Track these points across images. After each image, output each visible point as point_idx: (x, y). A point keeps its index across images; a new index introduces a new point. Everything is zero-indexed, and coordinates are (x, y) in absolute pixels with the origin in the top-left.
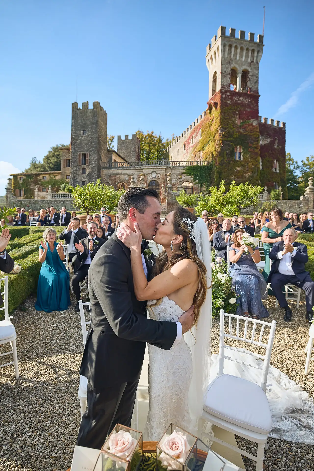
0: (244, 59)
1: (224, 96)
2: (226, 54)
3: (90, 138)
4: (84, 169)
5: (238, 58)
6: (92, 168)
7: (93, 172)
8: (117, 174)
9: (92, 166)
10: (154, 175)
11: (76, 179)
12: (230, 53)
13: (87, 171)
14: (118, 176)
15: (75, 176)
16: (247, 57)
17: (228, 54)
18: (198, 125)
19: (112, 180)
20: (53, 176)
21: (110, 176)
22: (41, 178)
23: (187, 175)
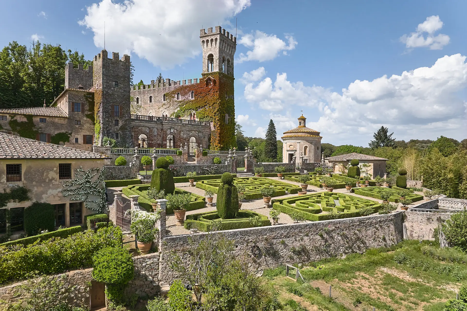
0: (228, 51)
1: (220, 77)
2: (221, 46)
3: (123, 91)
4: (117, 121)
5: (225, 50)
7: (126, 125)
9: (125, 119)
11: (109, 130)
13: (120, 124)
14: (140, 128)
15: (107, 127)
18: (187, 87)
19: (135, 132)
20: (56, 120)
21: (132, 128)
22: (38, 119)
23: (193, 132)
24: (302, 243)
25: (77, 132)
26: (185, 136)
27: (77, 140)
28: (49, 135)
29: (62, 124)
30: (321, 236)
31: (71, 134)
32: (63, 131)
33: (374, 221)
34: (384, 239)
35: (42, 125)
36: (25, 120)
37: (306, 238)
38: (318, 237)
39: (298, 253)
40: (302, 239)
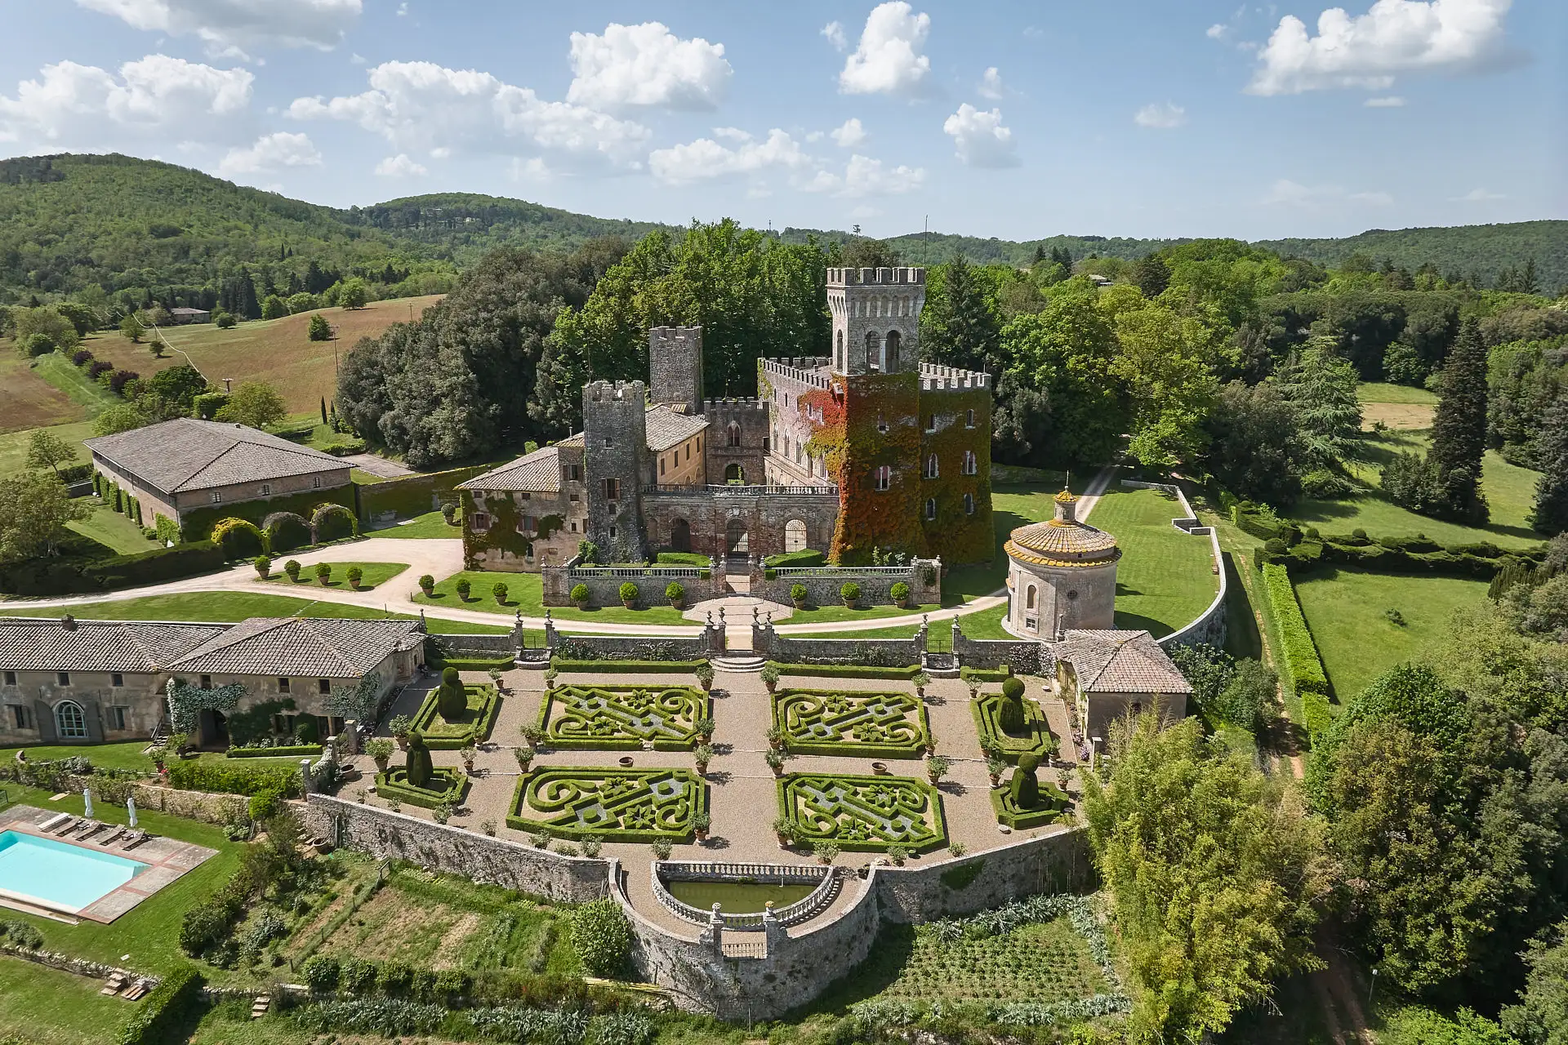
0: (889, 315)
1: (854, 386)
2: (857, 313)
3: (620, 453)
4: (611, 507)
5: (878, 315)
6: (627, 506)
7: (628, 512)
8: (669, 506)
9: (626, 502)
10: (736, 512)
11: (599, 523)
12: (863, 310)
13: (619, 510)
14: (671, 508)
15: (597, 517)
16: (896, 308)
17: (861, 311)
18: (818, 392)
19: (662, 515)
20: (543, 496)
21: (657, 509)
22: (520, 495)
23: (795, 510)
24: (433, 845)
25: (574, 514)
26: (772, 520)
27: (574, 526)
28: (535, 519)
29: (552, 502)
30: (456, 847)
31: (564, 517)
32: (554, 513)
33: (535, 857)
34: (549, 886)
35: (524, 503)
36: (503, 496)
37: (437, 841)
38: (453, 847)
39: (427, 855)
40: (433, 841)
